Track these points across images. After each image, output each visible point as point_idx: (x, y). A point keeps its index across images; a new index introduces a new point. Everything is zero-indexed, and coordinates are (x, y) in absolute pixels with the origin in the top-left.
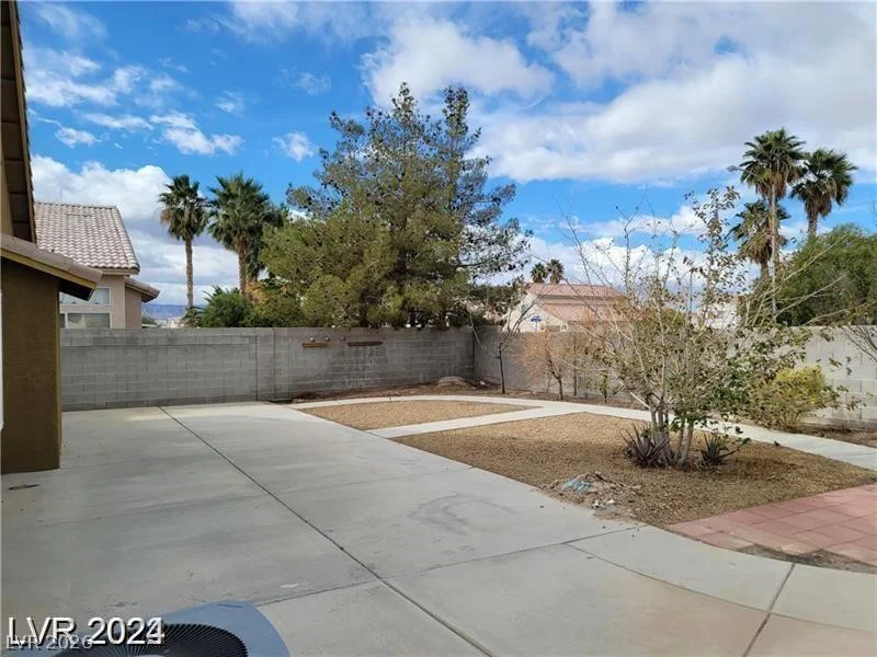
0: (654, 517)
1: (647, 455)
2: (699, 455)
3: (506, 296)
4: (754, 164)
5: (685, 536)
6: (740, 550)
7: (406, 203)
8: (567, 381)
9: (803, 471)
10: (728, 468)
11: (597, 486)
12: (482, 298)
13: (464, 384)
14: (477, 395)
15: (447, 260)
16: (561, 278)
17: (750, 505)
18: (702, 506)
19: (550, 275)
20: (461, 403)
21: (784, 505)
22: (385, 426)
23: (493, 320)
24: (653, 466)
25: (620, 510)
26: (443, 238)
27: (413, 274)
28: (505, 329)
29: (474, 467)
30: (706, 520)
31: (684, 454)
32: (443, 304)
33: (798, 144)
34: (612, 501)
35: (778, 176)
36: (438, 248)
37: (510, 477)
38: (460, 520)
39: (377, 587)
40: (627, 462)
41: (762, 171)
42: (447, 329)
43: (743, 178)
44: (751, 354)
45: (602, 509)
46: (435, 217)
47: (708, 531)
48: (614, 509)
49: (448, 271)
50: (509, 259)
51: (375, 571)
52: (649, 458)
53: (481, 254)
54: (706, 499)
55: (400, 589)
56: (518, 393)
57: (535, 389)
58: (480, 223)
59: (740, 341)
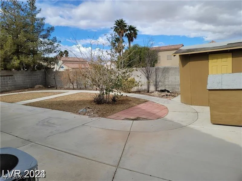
0: (103, 115)
1: (99, 101)
2: (111, 100)
3: (55, 60)
4: (117, 27)
5: (111, 119)
6: (122, 120)
7: (17, 30)
8: (75, 84)
9: (133, 101)
10: (118, 102)
11: (88, 110)
12: (47, 61)
13: (43, 87)
14: (48, 90)
15: (34, 49)
16: (68, 55)
17: (123, 110)
18: (113, 112)
19: (65, 54)
20: (44, 93)
21: (130, 109)
22: (20, 101)
23: (51, 67)
24: (101, 104)
25: (94, 115)
26: (31, 42)
27: (22, 53)
28: (54, 70)
29: (53, 109)
30: (115, 114)
31: (107, 100)
32: (34, 63)
33: (126, 23)
34: (93, 113)
35: (122, 31)
36: (30, 45)
37: (64, 111)
38: (53, 124)
39: (33, 144)
40: (94, 104)
41: (118, 29)
42: (36, 70)
43: (114, 31)
44: (121, 75)
45: (90, 115)
46: (28, 35)
47: (115, 117)
48: (93, 115)
49: (34, 53)
50: (54, 49)
51: (30, 141)
52: (100, 102)
53: (45, 48)
54: (114, 110)
55: (40, 143)
56: (61, 88)
57: (66, 87)
58: (44, 38)
59: (119, 72)
